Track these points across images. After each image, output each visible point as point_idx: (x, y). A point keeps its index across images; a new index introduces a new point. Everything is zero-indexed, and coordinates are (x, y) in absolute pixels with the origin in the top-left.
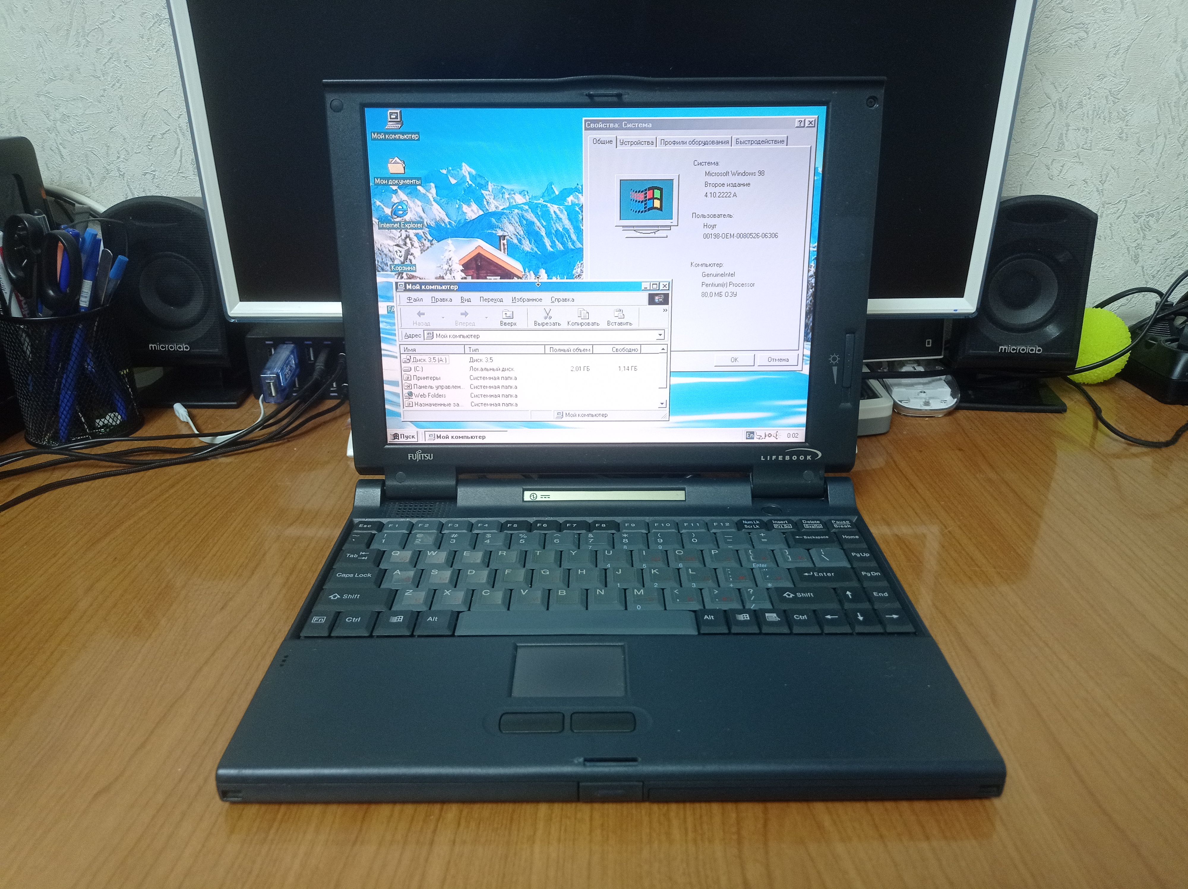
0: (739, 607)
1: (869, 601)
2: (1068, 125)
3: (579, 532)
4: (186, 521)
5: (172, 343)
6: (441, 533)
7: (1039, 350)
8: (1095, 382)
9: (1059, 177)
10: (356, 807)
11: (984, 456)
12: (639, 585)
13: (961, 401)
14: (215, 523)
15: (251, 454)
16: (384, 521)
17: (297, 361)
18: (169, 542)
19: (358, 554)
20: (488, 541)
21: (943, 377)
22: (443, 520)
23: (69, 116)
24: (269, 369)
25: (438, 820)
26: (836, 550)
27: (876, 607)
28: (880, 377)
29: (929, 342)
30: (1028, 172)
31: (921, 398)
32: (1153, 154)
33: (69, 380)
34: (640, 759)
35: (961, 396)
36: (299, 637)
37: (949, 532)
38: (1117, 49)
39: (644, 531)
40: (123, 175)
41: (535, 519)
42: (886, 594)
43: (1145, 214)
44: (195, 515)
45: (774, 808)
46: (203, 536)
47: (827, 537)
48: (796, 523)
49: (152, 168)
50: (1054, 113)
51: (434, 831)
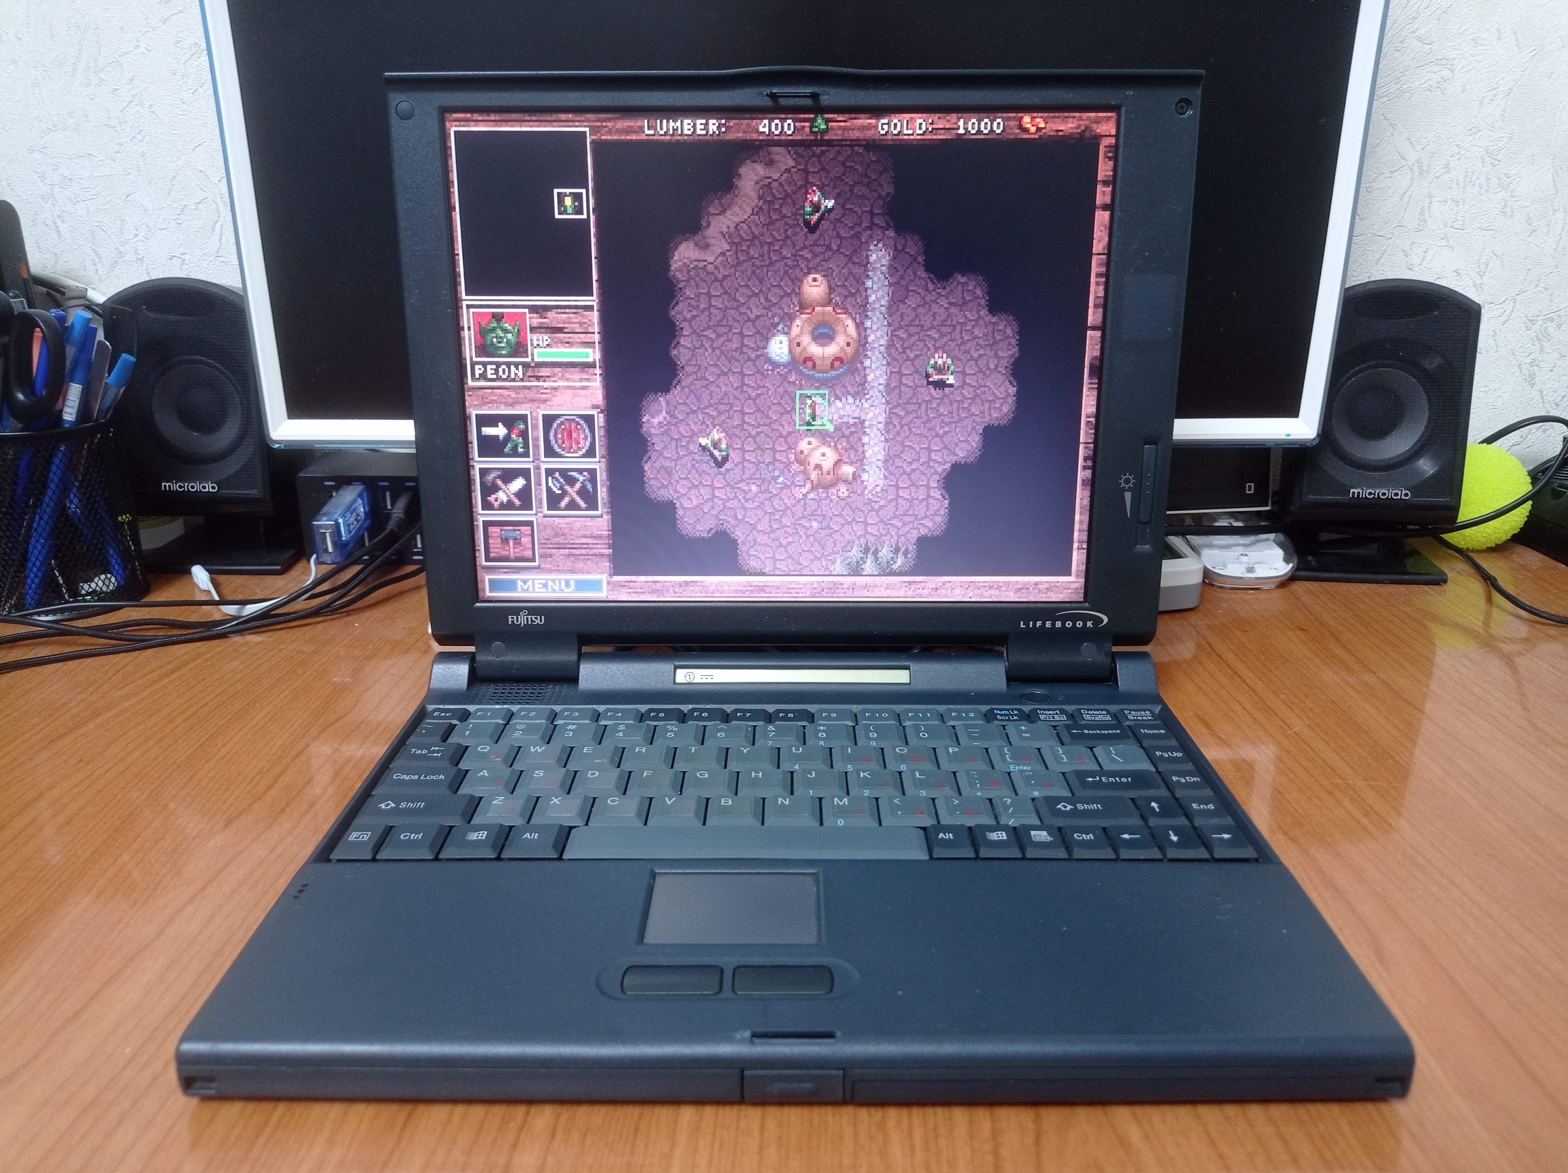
0: (991, 822)
1: (1187, 817)
2: (1430, 196)
3: (754, 724)
4: (189, 713)
5: (194, 481)
6: (552, 723)
7: (1406, 495)
8: (1485, 547)
9: (1421, 267)
10: (394, 1108)
11: (1337, 639)
12: (842, 793)
13: (1297, 569)
14: (230, 716)
15: (293, 630)
16: (471, 708)
17: (367, 509)
18: (161, 740)
19: (428, 749)
20: (621, 734)
21: (1272, 536)
22: (557, 708)
23: (71, 179)
24: (325, 515)
25: (521, 1129)
26: (1133, 749)
27: (1196, 824)
28: (1183, 533)
29: (1250, 487)
30: (1379, 259)
31: (1241, 563)
32: (1550, 235)
33: (43, 523)
34: (839, 1034)
35: (1298, 563)
36: (329, 861)
37: (1296, 733)
38: (1494, 92)
39: (850, 723)
40: (141, 260)
41: (690, 707)
42: (1211, 807)
43: (1541, 317)
44: (202, 707)
45: (1051, 1116)
46: (210, 733)
47: (1118, 731)
48: (1071, 716)
49: (181, 249)
50: (1412, 179)
51: (514, 1146)
